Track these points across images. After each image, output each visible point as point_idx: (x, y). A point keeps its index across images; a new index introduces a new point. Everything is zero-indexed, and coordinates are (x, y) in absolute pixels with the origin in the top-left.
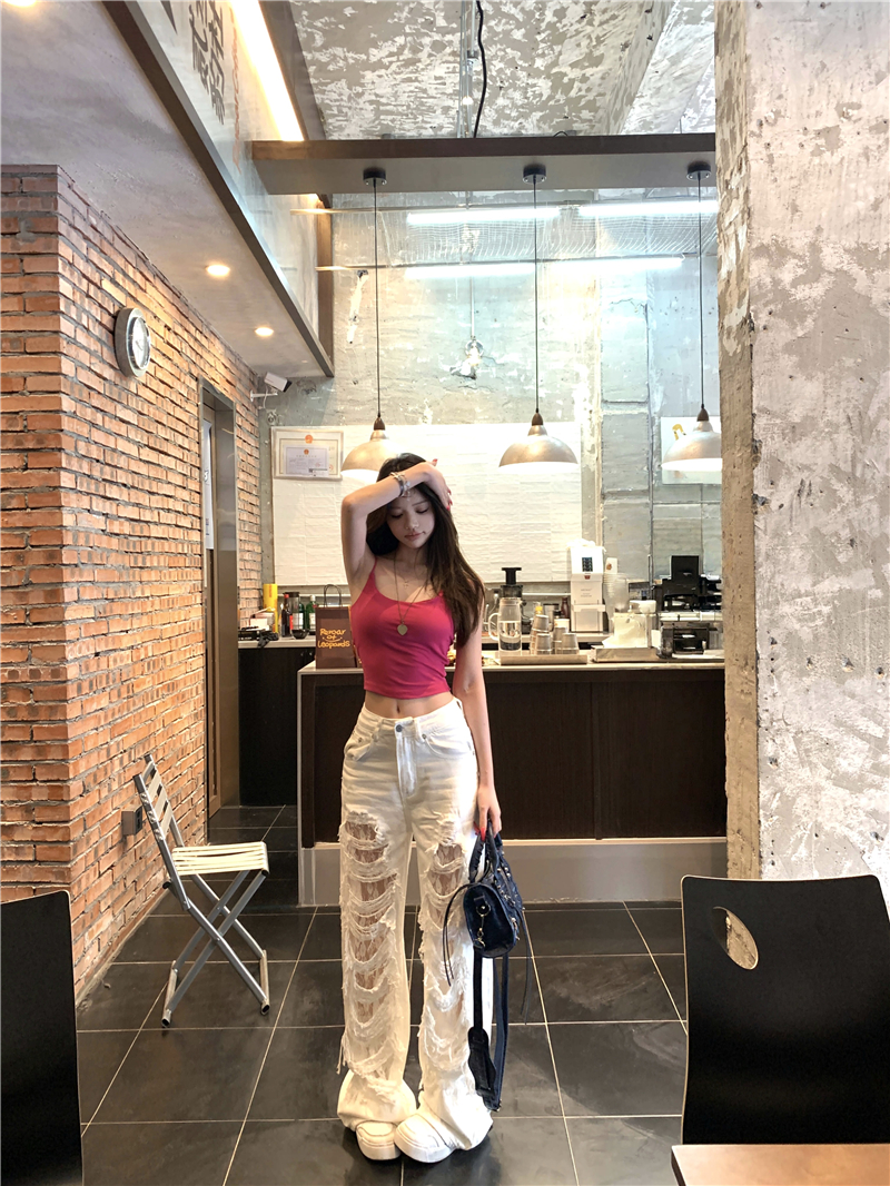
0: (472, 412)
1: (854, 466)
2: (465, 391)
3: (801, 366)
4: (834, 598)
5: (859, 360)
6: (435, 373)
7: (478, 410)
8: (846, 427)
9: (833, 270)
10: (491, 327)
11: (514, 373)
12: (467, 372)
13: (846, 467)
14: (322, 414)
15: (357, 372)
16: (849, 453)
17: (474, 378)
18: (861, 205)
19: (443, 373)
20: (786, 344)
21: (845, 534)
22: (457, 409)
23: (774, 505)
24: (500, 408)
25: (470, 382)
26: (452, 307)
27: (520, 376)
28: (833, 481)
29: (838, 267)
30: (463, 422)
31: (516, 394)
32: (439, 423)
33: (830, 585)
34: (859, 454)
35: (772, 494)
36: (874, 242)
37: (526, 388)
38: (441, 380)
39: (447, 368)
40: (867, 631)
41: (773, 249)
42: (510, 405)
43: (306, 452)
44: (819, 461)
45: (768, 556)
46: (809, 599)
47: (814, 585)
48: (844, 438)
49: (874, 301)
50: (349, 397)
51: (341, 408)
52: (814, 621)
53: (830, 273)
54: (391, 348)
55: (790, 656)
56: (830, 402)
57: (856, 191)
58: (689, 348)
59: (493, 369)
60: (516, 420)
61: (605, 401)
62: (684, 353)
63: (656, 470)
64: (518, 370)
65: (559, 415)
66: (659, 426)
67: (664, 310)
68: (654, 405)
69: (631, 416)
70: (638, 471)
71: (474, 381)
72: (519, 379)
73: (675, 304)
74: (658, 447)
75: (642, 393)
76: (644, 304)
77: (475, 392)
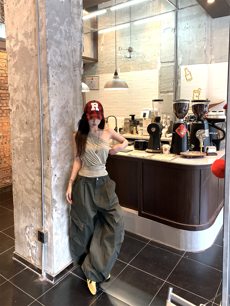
0: (130, 68)
1: (26, 100)
2: (128, 62)
3: (16, 71)
4: (24, 139)
5: (26, 68)
6: (121, 58)
7: (131, 67)
8: (24, 89)
9: (20, 41)
10: (135, 42)
11: (141, 55)
12: (128, 56)
13: (25, 101)
14: (95, 72)
15: (103, 60)
16: (25, 96)
17: (131, 58)
18: (25, 19)
19: (123, 57)
20: (13, 65)
21: (25, 120)
22: (126, 68)
23: (13, 111)
24: (137, 66)
25: (129, 59)
26: (125, 37)
27: (143, 56)
28: (23, 105)
29: (21, 40)
30: (128, 71)
31: (141, 62)
32: (122, 72)
33: (23, 135)
34: (27, 96)
35: (12, 108)
36: (28, 30)
37: (144, 59)
38: (122, 60)
39: (124, 56)
40: (30, 149)
41: (10, 37)
42: (140, 65)
43: (92, 82)
44: (20, 99)
45: (12, 126)
46: (19, 138)
47: (20, 135)
48: (24, 92)
49: (29, 49)
50: (101, 67)
51: (99, 70)
52: (20, 145)
53: (20, 42)
54: (111, 52)
55: (17, 154)
56: (21, 82)
57: (24, 15)
58: (191, 41)
59: (136, 55)
60: (141, 70)
61: (161, 62)
62: (189, 43)
63: (179, 84)
64: (142, 54)
65: (153, 67)
66: (180, 69)
67: (183, 29)
68: (179, 62)
69: (169, 66)
70: (170, 84)
71: (131, 59)
72: (142, 57)
73: (187, 26)
74: (180, 76)
75: (173, 58)
76: (174, 28)
77: (131, 62)
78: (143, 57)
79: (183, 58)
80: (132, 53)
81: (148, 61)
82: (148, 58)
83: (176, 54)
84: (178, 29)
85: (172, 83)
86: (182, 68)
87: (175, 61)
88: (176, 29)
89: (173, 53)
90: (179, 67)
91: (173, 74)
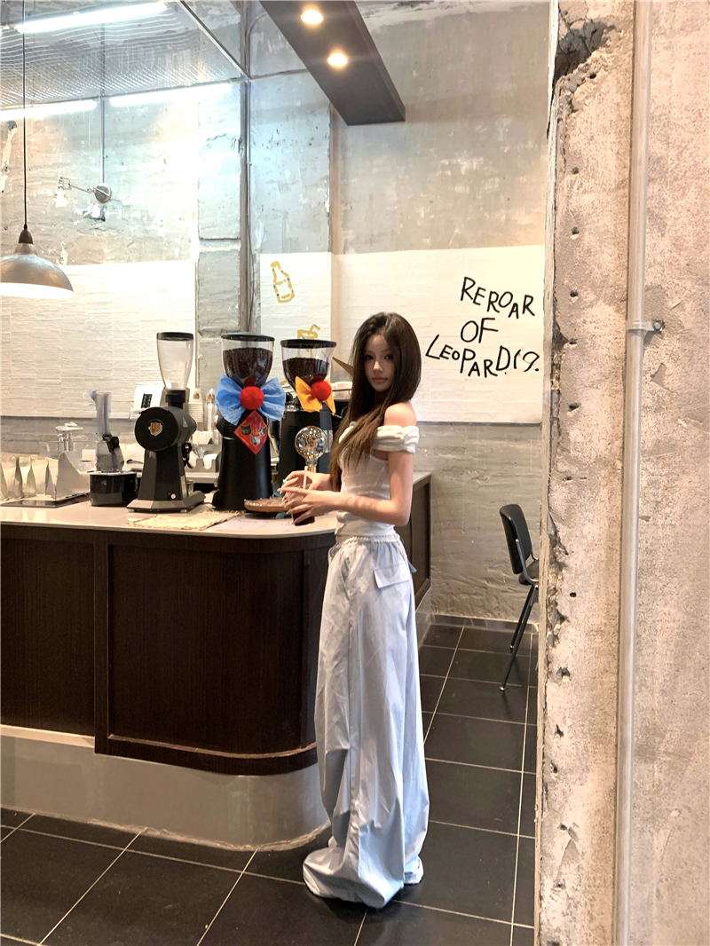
0: (101, 252)
2: (95, 233)
6: (71, 217)
7: (106, 250)
10: (119, 170)
11: (138, 215)
12: (97, 214)
15: (7, 219)
19: (77, 217)
22: (89, 250)
24: (125, 249)
25: (100, 224)
26: (85, 153)
27: (143, 216)
30: (94, 262)
31: (140, 234)
32: (74, 264)
37: (148, 228)
38: (75, 223)
39: (80, 212)
42: (134, 245)
54: (35, 195)
58: (290, 182)
59: (120, 211)
60: (140, 259)
61: (202, 239)
62: (284, 187)
63: (256, 309)
64: (141, 211)
65: (177, 254)
66: (259, 263)
67: (266, 144)
68: (255, 243)
69: (224, 253)
70: (230, 309)
71: (104, 223)
72: (142, 220)
73: (276, 138)
74: (259, 285)
75: (235, 229)
76: (238, 138)
77: (104, 233)
78: (145, 219)
79: (265, 231)
80: (109, 204)
81: (161, 233)
82: (161, 223)
83: (247, 217)
84: (252, 143)
85: (234, 306)
86: (264, 262)
87: (243, 239)
88: (244, 140)
89: (236, 212)
90: (253, 257)
91: (238, 279)
